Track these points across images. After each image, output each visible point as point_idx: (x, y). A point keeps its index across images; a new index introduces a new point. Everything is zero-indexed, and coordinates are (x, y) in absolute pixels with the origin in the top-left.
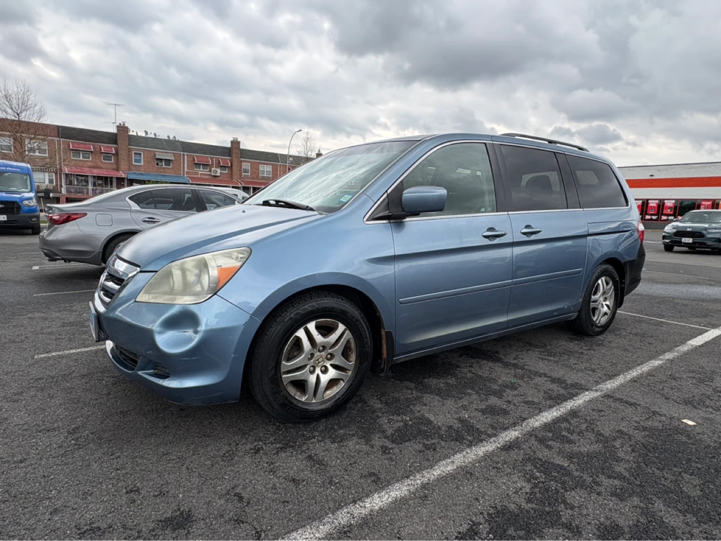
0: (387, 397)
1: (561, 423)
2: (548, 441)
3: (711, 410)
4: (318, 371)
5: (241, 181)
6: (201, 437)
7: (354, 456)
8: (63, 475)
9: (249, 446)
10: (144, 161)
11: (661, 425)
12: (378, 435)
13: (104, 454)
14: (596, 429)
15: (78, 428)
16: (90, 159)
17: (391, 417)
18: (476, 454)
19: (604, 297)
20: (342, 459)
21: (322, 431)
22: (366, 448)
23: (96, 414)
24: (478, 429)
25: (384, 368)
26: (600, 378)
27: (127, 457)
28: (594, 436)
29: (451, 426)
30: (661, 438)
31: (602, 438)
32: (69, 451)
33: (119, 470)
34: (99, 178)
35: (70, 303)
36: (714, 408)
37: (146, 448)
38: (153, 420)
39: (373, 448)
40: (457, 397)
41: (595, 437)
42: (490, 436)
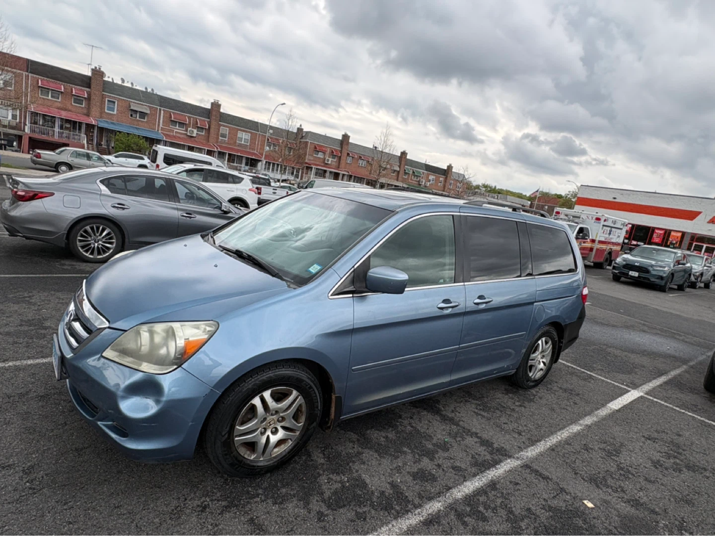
0: (330, 450)
1: (480, 496)
2: (466, 517)
3: (610, 490)
4: (269, 433)
5: (218, 145)
6: (152, 488)
7: (292, 521)
8: (18, 527)
9: (196, 502)
10: (117, 110)
11: (564, 505)
12: (316, 498)
13: (57, 502)
14: (509, 506)
15: (32, 467)
16: (60, 100)
17: (331, 476)
18: (400, 528)
19: (542, 354)
20: (281, 524)
21: (265, 489)
22: (303, 512)
23: (51, 450)
24: (407, 497)
25: (330, 426)
26: (524, 443)
27: (79, 508)
28: (505, 513)
29: (383, 492)
30: (562, 520)
31: (512, 517)
32: (24, 496)
33: (71, 524)
34: (68, 121)
35: (29, 292)
36: (613, 488)
37: (98, 497)
38: (107, 461)
39: (310, 513)
40: (394, 456)
41: (506, 515)
42: (416, 507)
